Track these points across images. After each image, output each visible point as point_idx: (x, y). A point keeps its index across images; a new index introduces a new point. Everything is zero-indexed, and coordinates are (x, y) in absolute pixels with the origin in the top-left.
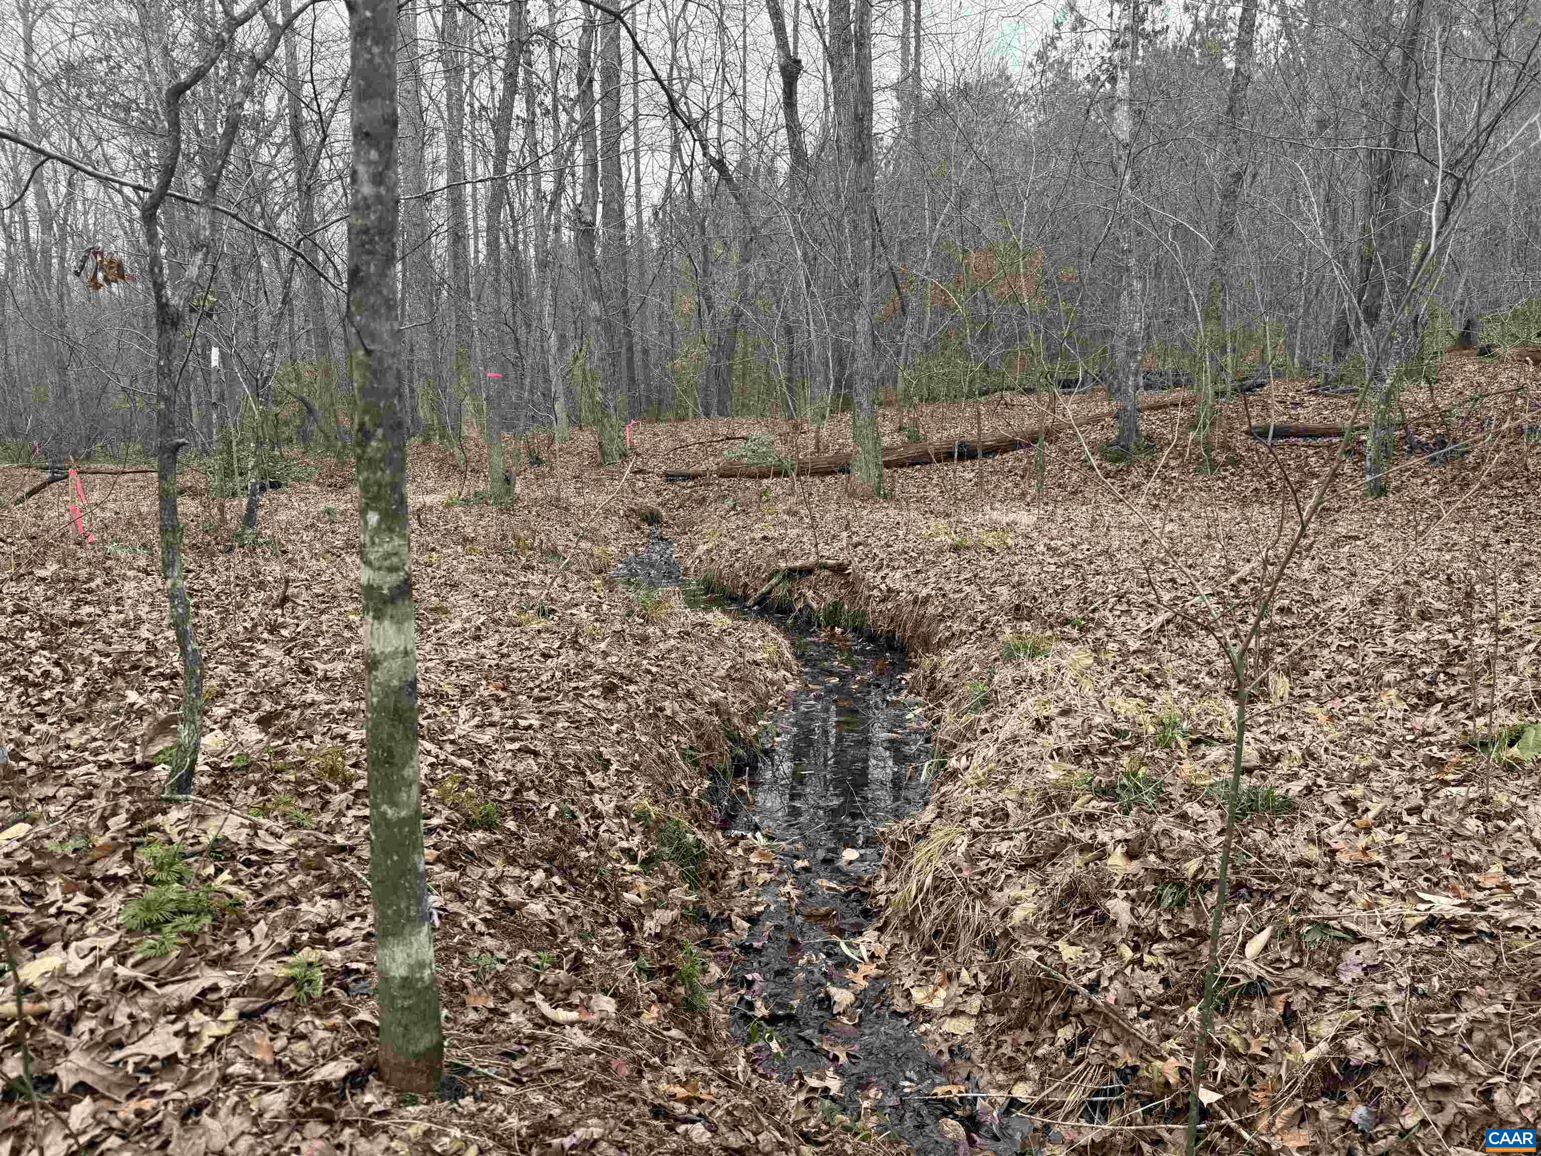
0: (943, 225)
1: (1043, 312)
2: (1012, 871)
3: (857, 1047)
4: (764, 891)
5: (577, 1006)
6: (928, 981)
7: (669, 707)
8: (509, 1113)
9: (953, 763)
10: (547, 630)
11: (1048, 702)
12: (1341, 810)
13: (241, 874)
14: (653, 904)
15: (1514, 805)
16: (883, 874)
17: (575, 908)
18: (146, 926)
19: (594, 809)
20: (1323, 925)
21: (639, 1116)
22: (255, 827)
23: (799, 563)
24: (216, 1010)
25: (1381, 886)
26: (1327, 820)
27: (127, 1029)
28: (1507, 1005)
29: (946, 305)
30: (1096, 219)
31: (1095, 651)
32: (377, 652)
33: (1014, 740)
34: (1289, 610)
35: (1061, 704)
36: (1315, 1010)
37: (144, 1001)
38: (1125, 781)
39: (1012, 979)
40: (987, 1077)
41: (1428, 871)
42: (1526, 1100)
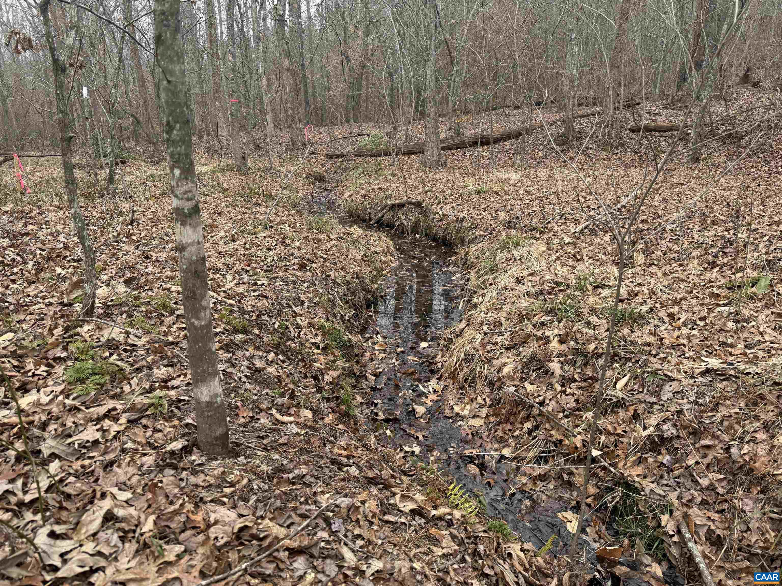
0: (473, 15)
1: (526, 65)
2: (503, 350)
3: (427, 432)
4: (382, 362)
5: (293, 415)
6: (461, 402)
7: (333, 275)
8: (262, 463)
9: (475, 300)
10: (269, 236)
11: (523, 269)
12: (666, 319)
13: (123, 356)
14: (329, 367)
15: (751, 315)
16: (440, 353)
17: (290, 370)
18: (77, 381)
19: (297, 324)
20: (655, 373)
21: (325, 463)
22: (127, 333)
23: (397, 202)
24: (116, 419)
25: (684, 354)
26: (660, 324)
27: (73, 428)
28: (741, 409)
29: (475, 61)
30: (556, 11)
31: (547, 244)
32: (184, 242)
33: (506, 288)
34: (646, 220)
35: (530, 270)
36: (648, 413)
37: (80, 415)
38: (560, 306)
39: (502, 401)
40: (490, 445)
41: (707, 347)
42: (746, 451)
